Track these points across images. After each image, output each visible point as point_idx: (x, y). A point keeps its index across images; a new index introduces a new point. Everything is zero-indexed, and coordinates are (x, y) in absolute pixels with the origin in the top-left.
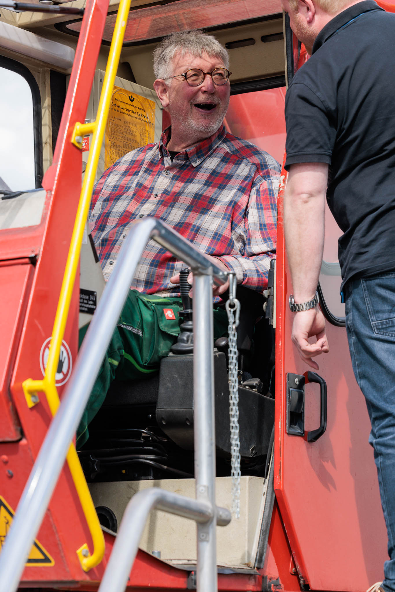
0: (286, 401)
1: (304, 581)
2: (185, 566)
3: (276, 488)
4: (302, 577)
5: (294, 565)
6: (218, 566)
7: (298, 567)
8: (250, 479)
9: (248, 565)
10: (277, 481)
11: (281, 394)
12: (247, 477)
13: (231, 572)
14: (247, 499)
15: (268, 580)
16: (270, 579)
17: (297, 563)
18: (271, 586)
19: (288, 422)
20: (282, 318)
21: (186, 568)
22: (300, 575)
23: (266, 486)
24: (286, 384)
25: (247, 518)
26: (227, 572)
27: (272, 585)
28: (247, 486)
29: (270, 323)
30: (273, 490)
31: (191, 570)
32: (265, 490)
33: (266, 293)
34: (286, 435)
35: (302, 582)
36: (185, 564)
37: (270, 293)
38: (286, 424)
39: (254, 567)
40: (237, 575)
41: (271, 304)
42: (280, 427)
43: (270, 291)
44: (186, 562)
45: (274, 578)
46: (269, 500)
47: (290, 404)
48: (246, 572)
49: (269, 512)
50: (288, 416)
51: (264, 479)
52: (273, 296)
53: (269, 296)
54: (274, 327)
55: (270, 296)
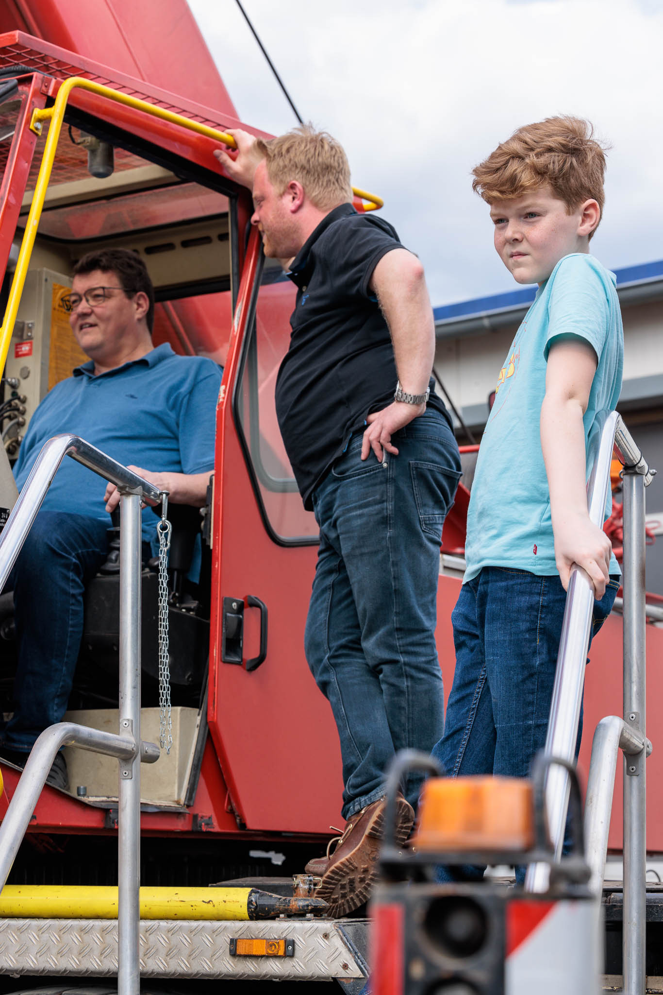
0: (222, 627)
1: (240, 820)
2: (102, 803)
3: (210, 720)
4: (238, 816)
5: (229, 803)
6: (141, 803)
7: (234, 805)
8: (181, 710)
9: (178, 802)
10: (211, 712)
11: (216, 620)
12: (179, 708)
13: (156, 810)
14: (178, 732)
15: (199, 819)
16: (202, 818)
17: (232, 801)
18: (201, 825)
19: (224, 649)
20: (219, 539)
21: (104, 806)
22: (236, 814)
23: (199, 718)
24: (223, 609)
25: (177, 752)
26: (150, 810)
27: (203, 824)
28: (179, 717)
29: (207, 544)
30: (207, 723)
31: (109, 808)
32: (198, 722)
33: (203, 511)
34: (221, 663)
35: (238, 821)
36: (102, 802)
37: (208, 511)
38: (221, 651)
39: (184, 804)
40: (164, 813)
41: (208, 523)
42: (215, 655)
43: (207, 509)
44: (105, 799)
45: (206, 816)
46: (202, 732)
47: (226, 630)
48: (174, 810)
49: (202, 746)
50: (224, 642)
51: (198, 710)
52: (211, 514)
53: (206, 514)
54: (211, 547)
55: (208, 514)
